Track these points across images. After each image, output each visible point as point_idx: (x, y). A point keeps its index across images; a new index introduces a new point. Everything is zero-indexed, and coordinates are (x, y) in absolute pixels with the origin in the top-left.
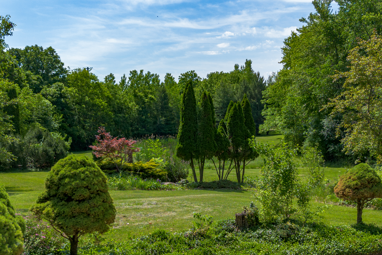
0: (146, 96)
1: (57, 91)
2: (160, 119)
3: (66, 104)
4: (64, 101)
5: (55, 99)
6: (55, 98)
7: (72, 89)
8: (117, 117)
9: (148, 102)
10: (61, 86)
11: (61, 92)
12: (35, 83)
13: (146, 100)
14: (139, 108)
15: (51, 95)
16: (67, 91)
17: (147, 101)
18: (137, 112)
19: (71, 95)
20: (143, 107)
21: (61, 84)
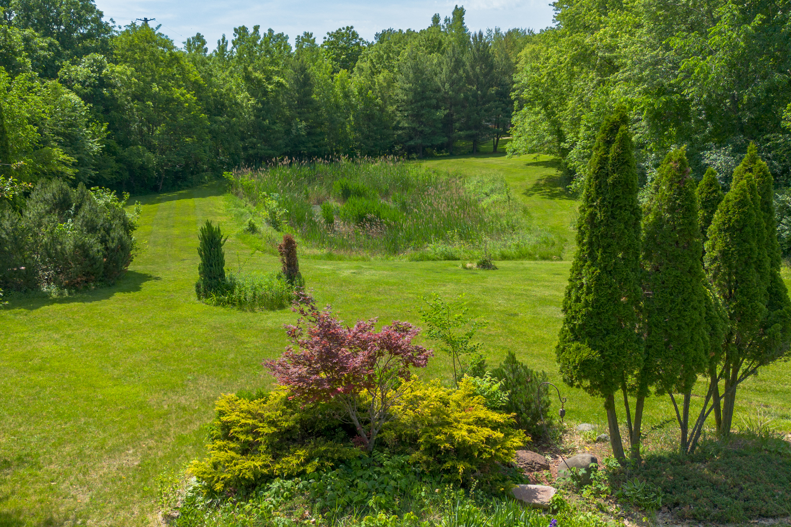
0: (269, 79)
1: (93, 72)
2: (297, 124)
3: (113, 98)
4: (108, 94)
5: (88, 90)
6: (90, 88)
7: (124, 68)
8: (215, 122)
9: (272, 91)
10: (100, 62)
11: (101, 73)
12: (45, 57)
13: (270, 87)
14: (257, 103)
15: (80, 82)
16: (113, 71)
17: (271, 89)
18: (253, 111)
19: (122, 80)
20: (264, 101)
21: (99, 57)
